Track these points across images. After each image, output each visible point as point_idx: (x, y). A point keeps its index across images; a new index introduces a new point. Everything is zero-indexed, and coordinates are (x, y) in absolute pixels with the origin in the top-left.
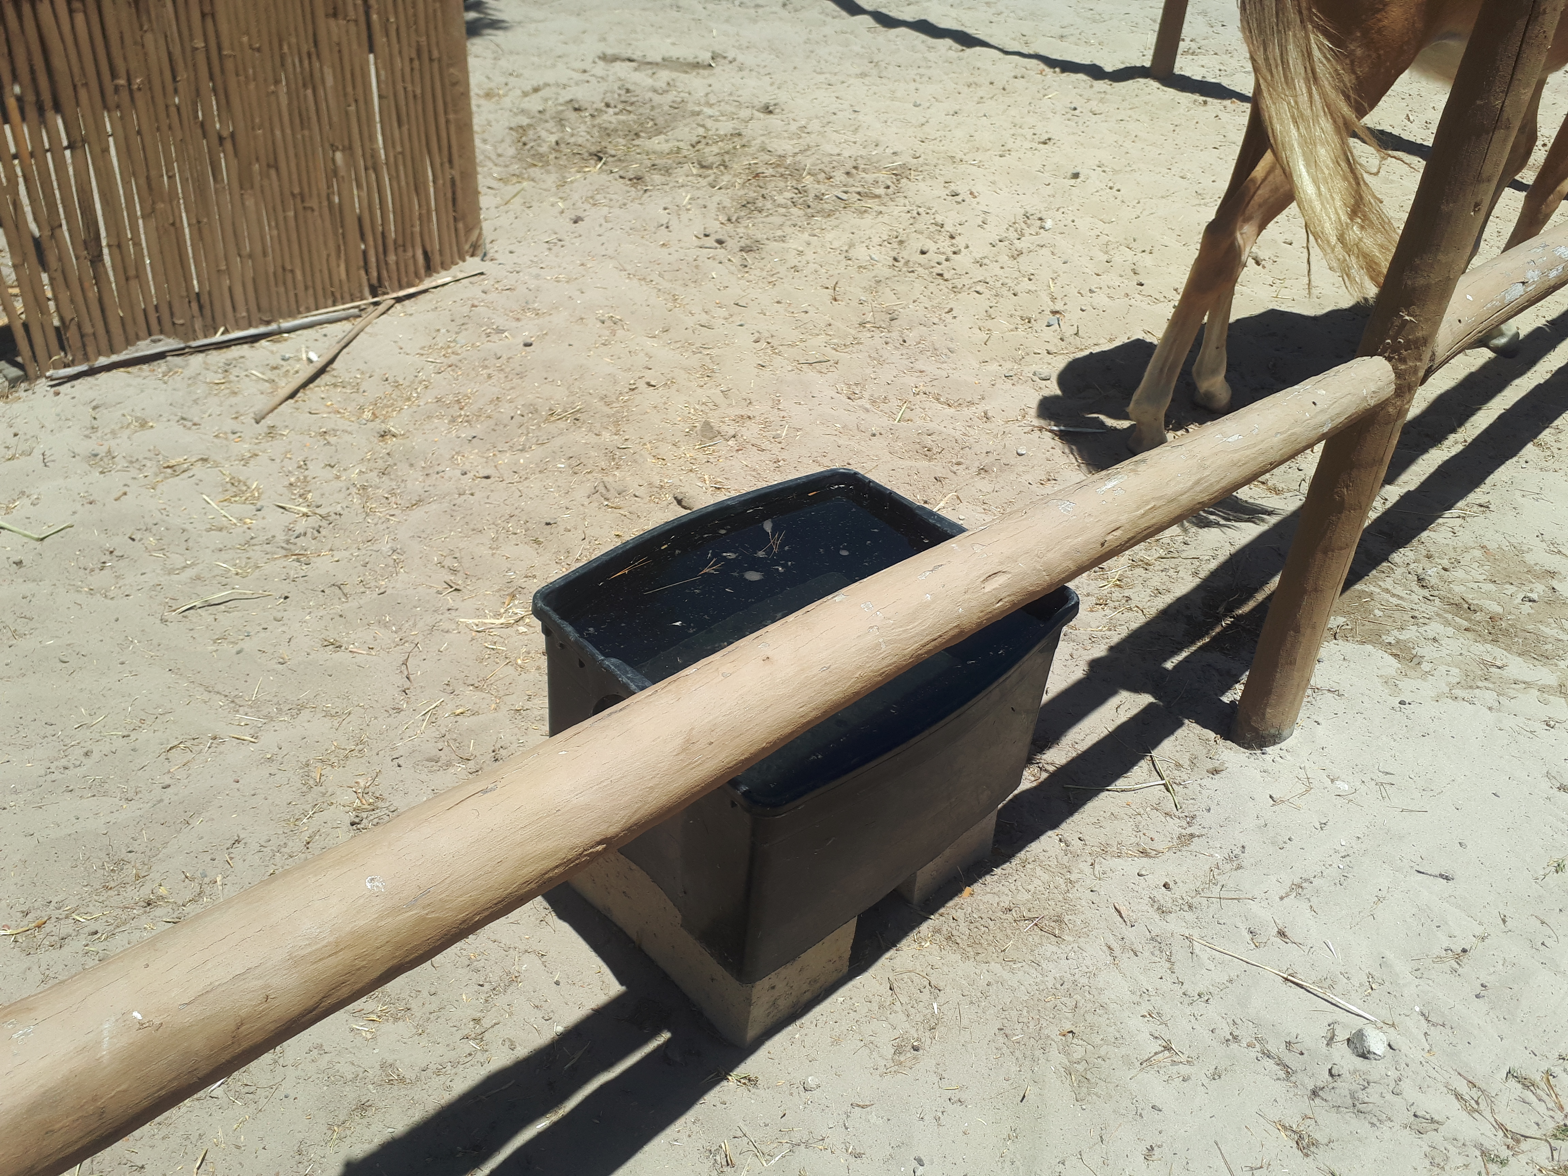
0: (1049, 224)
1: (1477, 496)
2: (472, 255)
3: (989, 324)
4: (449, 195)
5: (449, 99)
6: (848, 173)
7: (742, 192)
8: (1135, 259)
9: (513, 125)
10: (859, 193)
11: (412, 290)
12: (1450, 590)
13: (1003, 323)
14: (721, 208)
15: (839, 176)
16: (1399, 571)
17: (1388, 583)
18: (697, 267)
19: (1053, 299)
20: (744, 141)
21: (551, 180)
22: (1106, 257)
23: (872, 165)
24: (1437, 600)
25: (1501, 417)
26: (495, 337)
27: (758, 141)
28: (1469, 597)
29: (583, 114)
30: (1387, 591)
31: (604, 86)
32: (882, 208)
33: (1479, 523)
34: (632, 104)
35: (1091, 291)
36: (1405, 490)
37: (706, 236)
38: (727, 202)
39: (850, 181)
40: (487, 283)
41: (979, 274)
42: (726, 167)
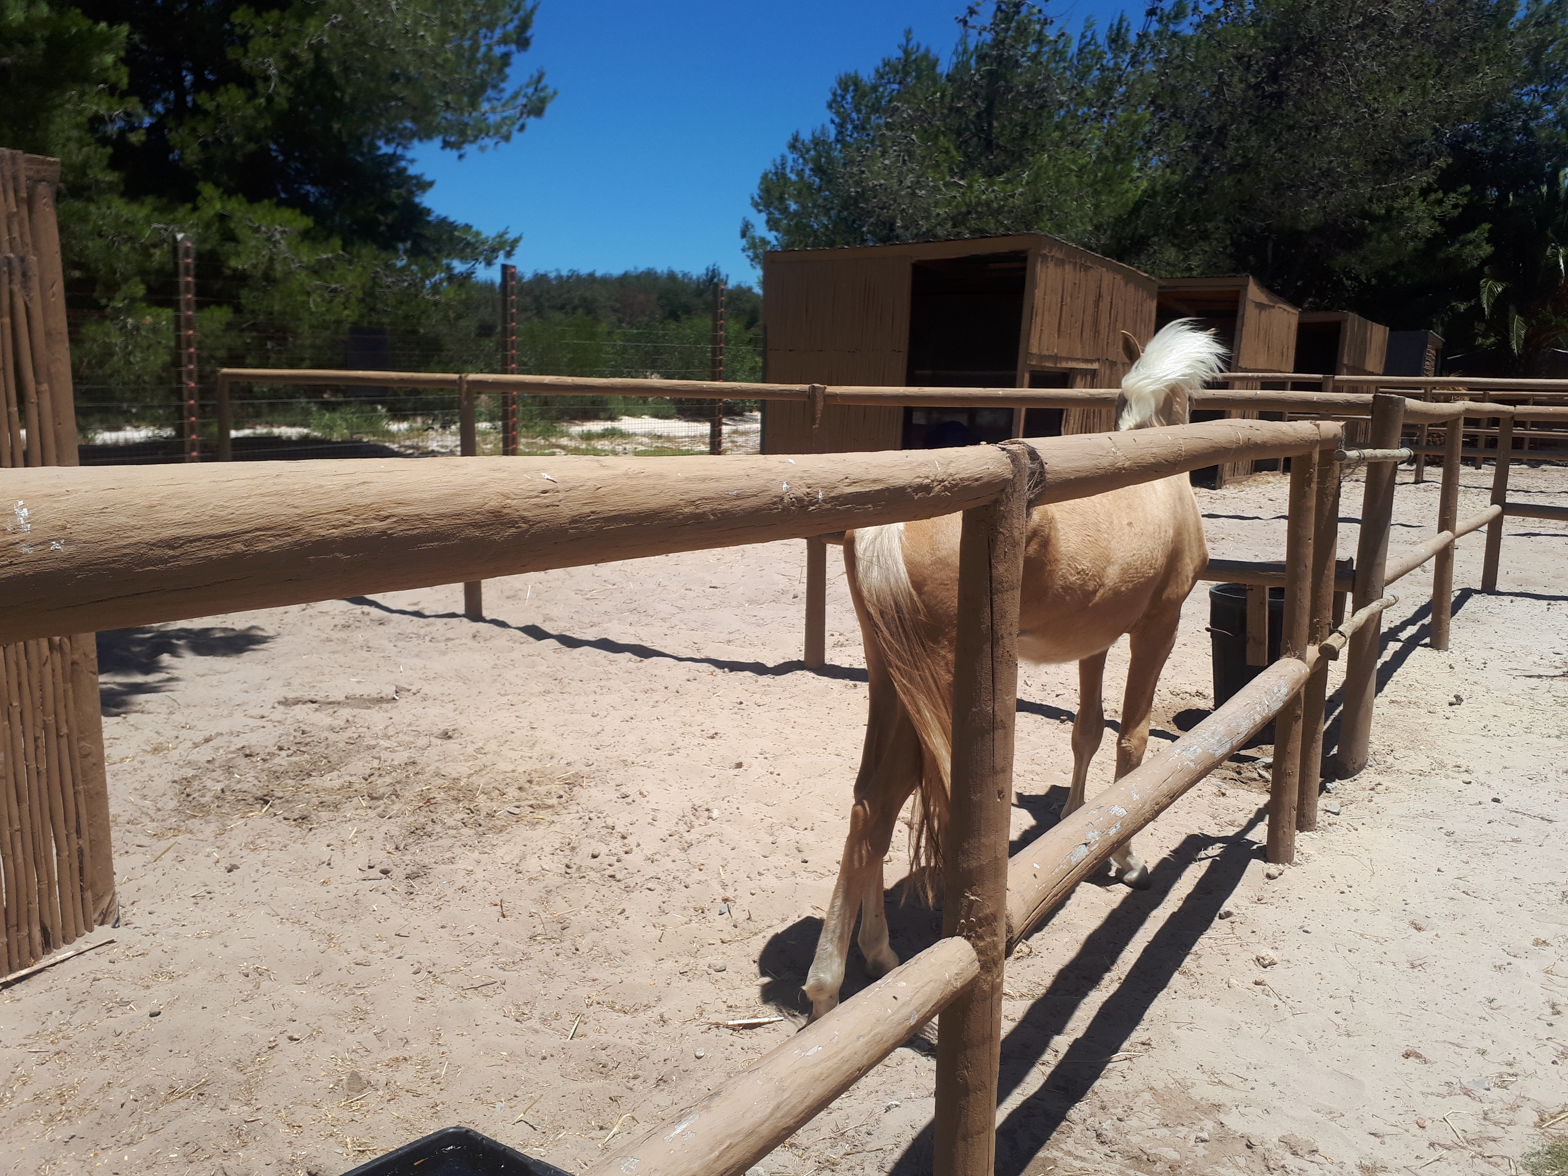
0: (715, 814)
1: (1138, 1035)
2: (102, 924)
3: (663, 919)
4: (76, 865)
5: (78, 771)
6: (520, 789)
7: (412, 819)
8: (798, 838)
9: (176, 778)
10: (531, 806)
11: (24, 972)
12: (1128, 1142)
13: (678, 917)
14: (389, 837)
15: (512, 792)
16: (1078, 1129)
17: (1069, 1145)
18: (357, 902)
19: (724, 886)
20: (418, 769)
21: (209, 830)
22: (771, 839)
23: (545, 777)
24: (1118, 1155)
25: (1145, 950)
26: (117, 1012)
27: (432, 767)
28: (1146, 1146)
29: (254, 759)
30: (1069, 1154)
31: (280, 730)
32: (555, 818)
33: (1144, 1061)
34: (307, 744)
35: (760, 874)
36: (1072, 1039)
37: (370, 867)
38: (395, 831)
39: (524, 794)
40: (115, 951)
41: (651, 870)
42: (397, 796)
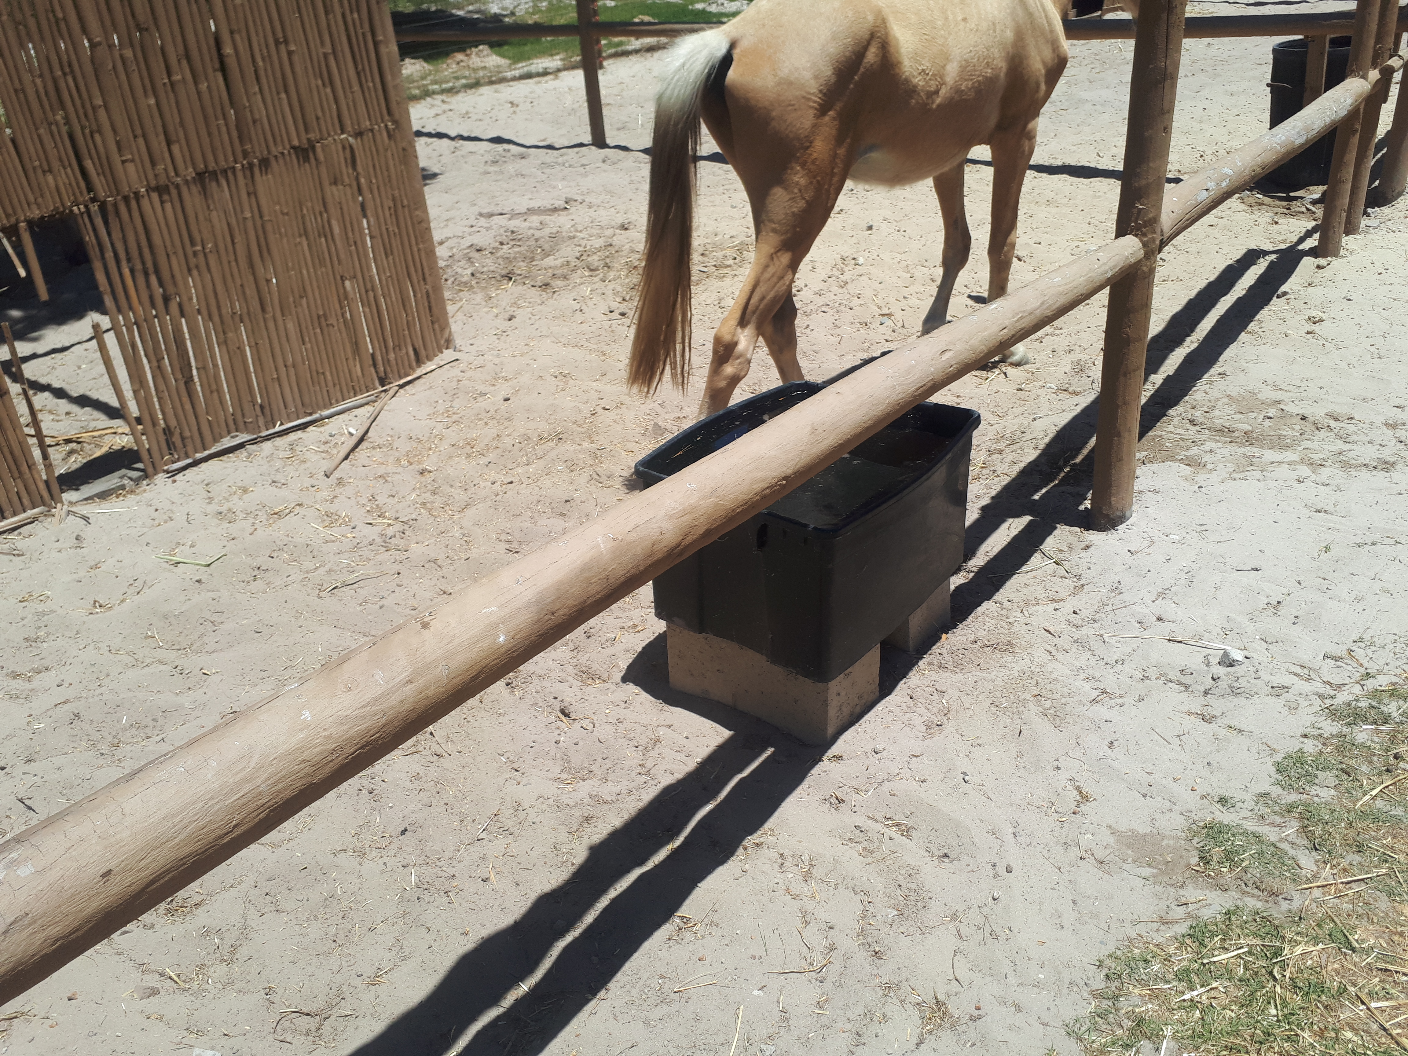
0: (861, 261)
1: (1216, 369)
2: (447, 348)
3: (838, 331)
5: (418, 233)
6: (703, 255)
7: (627, 281)
8: (931, 272)
10: (715, 266)
11: (409, 378)
12: (1213, 423)
13: (847, 330)
14: (616, 293)
16: (1175, 420)
17: (1171, 428)
18: (612, 331)
19: (880, 308)
20: (617, 248)
21: (479, 297)
22: (909, 275)
23: (717, 247)
24: (1206, 431)
25: (1218, 321)
26: (480, 399)
27: (627, 246)
28: (1227, 425)
29: (484, 252)
30: (1171, 432)
31: (493, 233)
32: (735, 272)
33: (1221, 384)
34: (520, 240)
35: (905, 298)
36: (1165, 375)
37: (611, 312)
38: (619, 288)
39: (706, 259)
40: (463, 366)
41: (821, 301)
42: (609, 267)
